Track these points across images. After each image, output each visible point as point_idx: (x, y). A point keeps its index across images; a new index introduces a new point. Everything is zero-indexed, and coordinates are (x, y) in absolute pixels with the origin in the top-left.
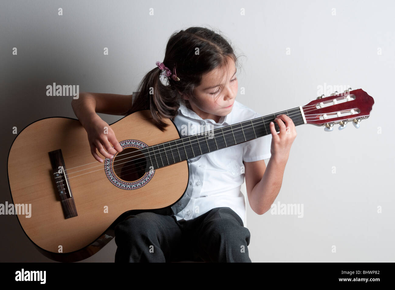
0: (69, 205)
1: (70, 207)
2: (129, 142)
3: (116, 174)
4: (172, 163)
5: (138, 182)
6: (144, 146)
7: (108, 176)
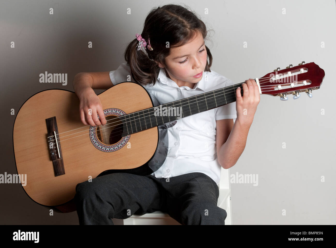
0: (58, 164)
1: (59, 166)
2: (111, 110)
3: (99, 138)
4: (144, 129)
5: (116, 145)
6: (123, 114)
7: (92, 140)
